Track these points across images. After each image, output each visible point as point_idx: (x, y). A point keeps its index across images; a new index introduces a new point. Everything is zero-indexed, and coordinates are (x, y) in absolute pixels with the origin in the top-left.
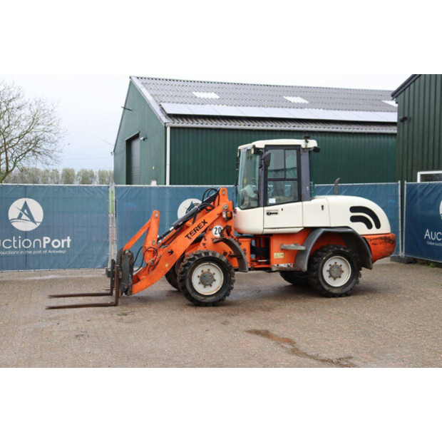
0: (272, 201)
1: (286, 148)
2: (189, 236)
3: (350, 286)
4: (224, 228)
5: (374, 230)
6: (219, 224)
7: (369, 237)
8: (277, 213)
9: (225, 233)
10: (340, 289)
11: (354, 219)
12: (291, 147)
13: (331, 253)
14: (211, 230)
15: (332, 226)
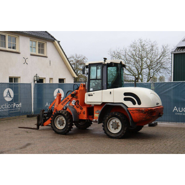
0: (91, 89)
1: (97, 64)
2: (63, 104)
3: (120, 134)
4: (76, 101)
5: (137, 106)
6: (74, 100)
7: (130, 109)
8: (92, 95)
9: (76, 104)
10: (115, 135)
11: (125, 99)
12: (99, 64)
13: (111, 116)
14: (71, 102)
15: (115, 102)
